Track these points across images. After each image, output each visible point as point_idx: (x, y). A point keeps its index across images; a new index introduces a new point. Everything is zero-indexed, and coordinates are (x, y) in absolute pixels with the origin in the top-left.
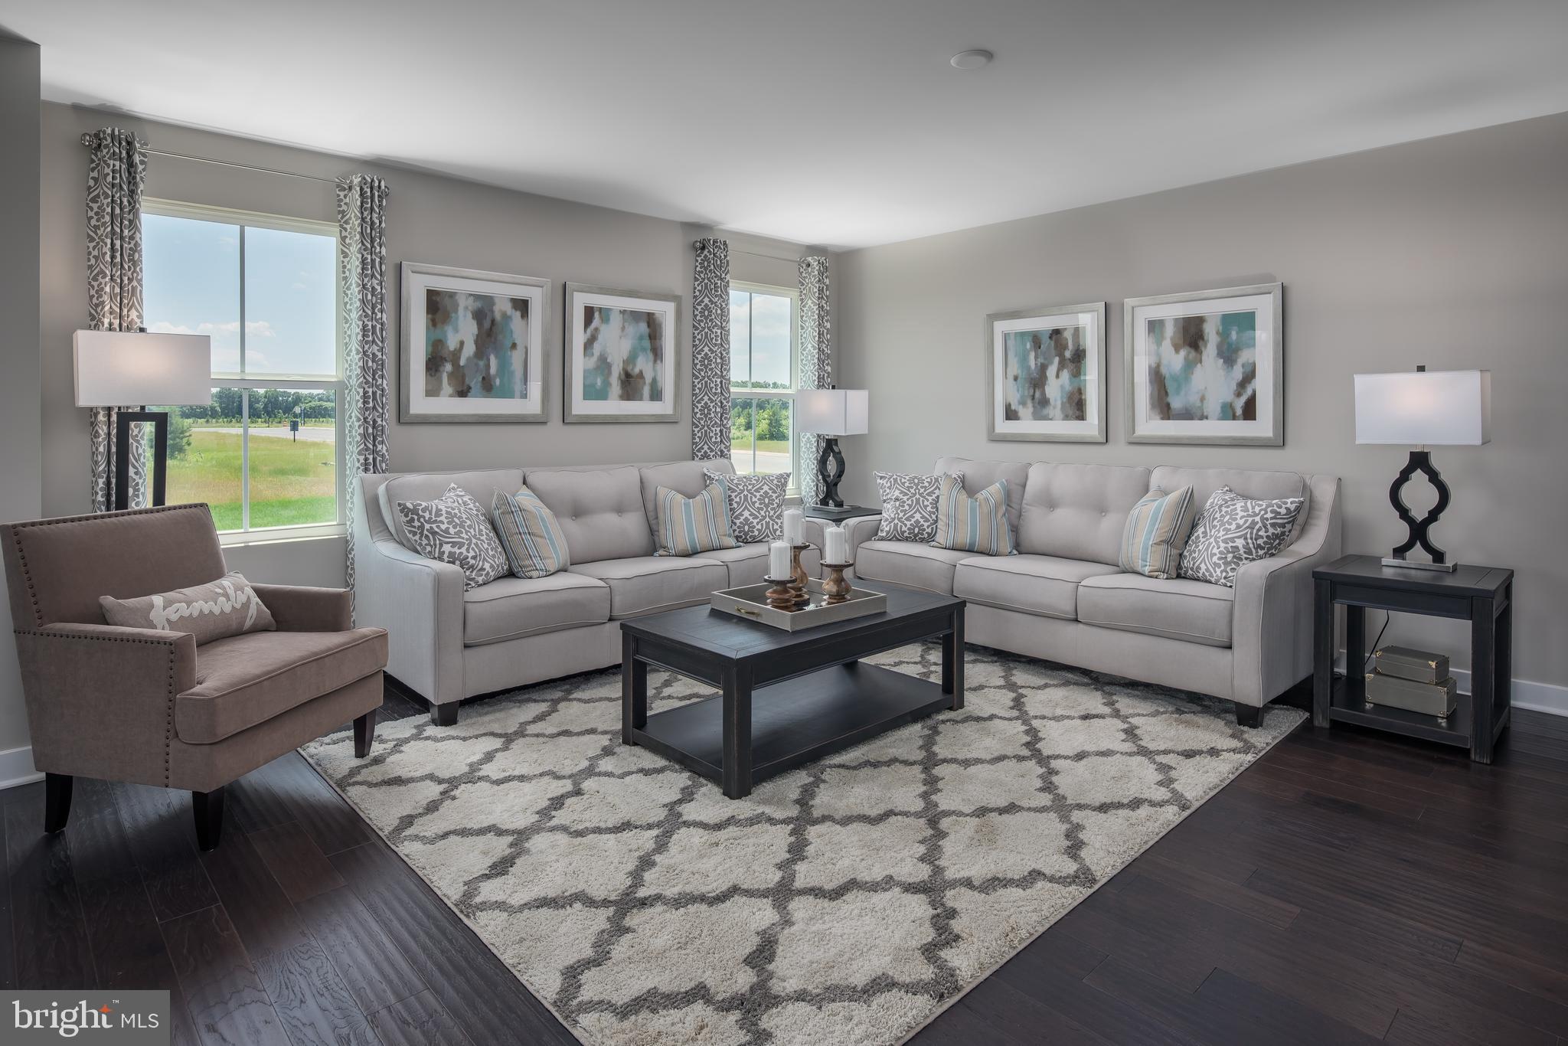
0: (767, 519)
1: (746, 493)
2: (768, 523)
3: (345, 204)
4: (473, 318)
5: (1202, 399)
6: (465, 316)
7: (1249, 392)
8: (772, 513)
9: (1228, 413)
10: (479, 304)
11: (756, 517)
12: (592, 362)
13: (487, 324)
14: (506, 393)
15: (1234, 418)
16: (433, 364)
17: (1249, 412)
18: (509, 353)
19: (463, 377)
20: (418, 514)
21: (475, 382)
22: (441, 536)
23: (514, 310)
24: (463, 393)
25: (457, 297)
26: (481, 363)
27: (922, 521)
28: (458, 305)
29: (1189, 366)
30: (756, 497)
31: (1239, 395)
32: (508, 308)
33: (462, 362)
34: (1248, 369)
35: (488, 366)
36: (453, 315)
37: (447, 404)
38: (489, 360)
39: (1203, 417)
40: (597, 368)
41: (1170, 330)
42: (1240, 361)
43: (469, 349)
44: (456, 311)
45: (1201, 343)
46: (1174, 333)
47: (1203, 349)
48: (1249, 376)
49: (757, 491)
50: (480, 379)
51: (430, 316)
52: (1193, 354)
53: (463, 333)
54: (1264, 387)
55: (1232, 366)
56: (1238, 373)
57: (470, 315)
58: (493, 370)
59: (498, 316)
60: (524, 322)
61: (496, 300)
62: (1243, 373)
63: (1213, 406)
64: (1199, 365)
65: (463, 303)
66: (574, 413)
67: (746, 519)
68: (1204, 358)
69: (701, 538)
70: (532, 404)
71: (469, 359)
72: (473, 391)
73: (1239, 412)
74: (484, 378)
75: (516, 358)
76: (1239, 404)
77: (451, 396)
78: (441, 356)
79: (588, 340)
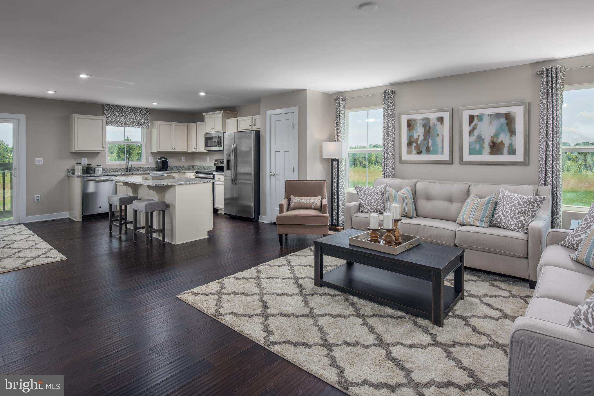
4: (423, 127)
6: (420, 127)
10: (424, 122)
12: (473, 139)
13: (427, 129)
14: (435, 153)
16: (410, 144)
18: (436, 138)
19: (420, 147)
21: (424, 149)
23: (438, 122)
24: (419, 153)
25: (417, 121)
26: (426, 142)
28: (417, 124)
32: (435, 121)
33: (419, 142)
35: (428, 143)
36: (416, 127)
37: (414, 157)
38: (428, 141)
40: (476, 141)
43: (421, 138)
44: (417, 125)
50: (425, 148)
51: (408, 128)
53: (419, 132)
57: (421, 126)
58: (430, 145)
59: (431, 125)
60: (442, 126)
61: (431, 120)
65: (419, 122)
66: (465, 160)
70: (445, 157)
71: (421, 141)
72: (422, 152)
74: (426, 148)
75: (439, 140)
77: (415, 154)
78: (412, 141)
79: (471, 129)
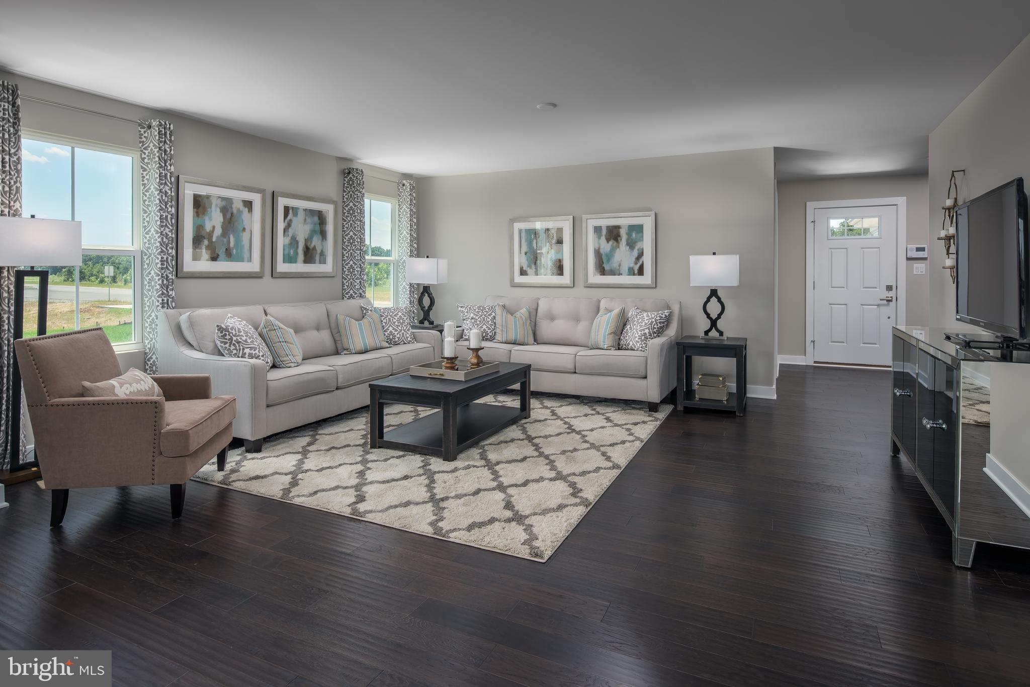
0: (403, 331)
1: (389, 317)
2: (403, 334)
3: (144, 137)
4: (221, 212)
5: (620, 265)
6: (216, 210)
7: (641, 262)
8: (405, 328)
9: (631, 272)
10: (224, 203)
11: (396, 331)
12: (287, 241)
13: (228, 216)
14: (239, 259)
15: (634, 274)
16: (197, 240)
17: (641, 272)
18: (241, 234)
19: (215, 248)
20: (229, 332)
21: (221, 252)
22: (243, 343)
23: (244, 208)
24: (214, 258)
25: (211, 199)
26: (225, 240)
27: (487, 329)
28: (212, 204)
29: (613, 249)
30: (395, 319)
31: (636, 264)
32: (240, 206)
33: (214, 239)
34: (641, 251)
35: (229, 242)
36: (209, 209)
37: (204, 265)
38: (229, 238)
39: (620, 274)
40: (291, 244)
41: (604, 232)
42: (637, 248)
43: (218, 231)
44: (211, 208)
45: (619, 239)
46: (606, 233)
47: (620, 241)
48: (641, 255)
49: (395, 316)
50: (225, 250)
51: (195, 210)
52: (615, 243)
53: (214, 221)
54: (647, 260)
55: (633, 250)
56: (635, 253)
57: (218, 210)
58: (232, 245)
59: (235, 211)
60: (250, 215)
61: (234, 201)
62: (638, 253)
63: (625, 269)
64: (618, 249)
65: (215, 202)
66: (278, 271)
67: (391, 332)
68: (620, 245)
69: (370, 342)
70: (254, 266)
71: (218, 237)
72: (220, 257)
73: (636, 272)
74: (226, 249)
75: (245, 237)
76: (636, 268)
77: (207, 260)
78: (202, 236)
79: (286, 226)
